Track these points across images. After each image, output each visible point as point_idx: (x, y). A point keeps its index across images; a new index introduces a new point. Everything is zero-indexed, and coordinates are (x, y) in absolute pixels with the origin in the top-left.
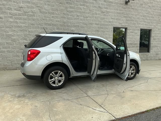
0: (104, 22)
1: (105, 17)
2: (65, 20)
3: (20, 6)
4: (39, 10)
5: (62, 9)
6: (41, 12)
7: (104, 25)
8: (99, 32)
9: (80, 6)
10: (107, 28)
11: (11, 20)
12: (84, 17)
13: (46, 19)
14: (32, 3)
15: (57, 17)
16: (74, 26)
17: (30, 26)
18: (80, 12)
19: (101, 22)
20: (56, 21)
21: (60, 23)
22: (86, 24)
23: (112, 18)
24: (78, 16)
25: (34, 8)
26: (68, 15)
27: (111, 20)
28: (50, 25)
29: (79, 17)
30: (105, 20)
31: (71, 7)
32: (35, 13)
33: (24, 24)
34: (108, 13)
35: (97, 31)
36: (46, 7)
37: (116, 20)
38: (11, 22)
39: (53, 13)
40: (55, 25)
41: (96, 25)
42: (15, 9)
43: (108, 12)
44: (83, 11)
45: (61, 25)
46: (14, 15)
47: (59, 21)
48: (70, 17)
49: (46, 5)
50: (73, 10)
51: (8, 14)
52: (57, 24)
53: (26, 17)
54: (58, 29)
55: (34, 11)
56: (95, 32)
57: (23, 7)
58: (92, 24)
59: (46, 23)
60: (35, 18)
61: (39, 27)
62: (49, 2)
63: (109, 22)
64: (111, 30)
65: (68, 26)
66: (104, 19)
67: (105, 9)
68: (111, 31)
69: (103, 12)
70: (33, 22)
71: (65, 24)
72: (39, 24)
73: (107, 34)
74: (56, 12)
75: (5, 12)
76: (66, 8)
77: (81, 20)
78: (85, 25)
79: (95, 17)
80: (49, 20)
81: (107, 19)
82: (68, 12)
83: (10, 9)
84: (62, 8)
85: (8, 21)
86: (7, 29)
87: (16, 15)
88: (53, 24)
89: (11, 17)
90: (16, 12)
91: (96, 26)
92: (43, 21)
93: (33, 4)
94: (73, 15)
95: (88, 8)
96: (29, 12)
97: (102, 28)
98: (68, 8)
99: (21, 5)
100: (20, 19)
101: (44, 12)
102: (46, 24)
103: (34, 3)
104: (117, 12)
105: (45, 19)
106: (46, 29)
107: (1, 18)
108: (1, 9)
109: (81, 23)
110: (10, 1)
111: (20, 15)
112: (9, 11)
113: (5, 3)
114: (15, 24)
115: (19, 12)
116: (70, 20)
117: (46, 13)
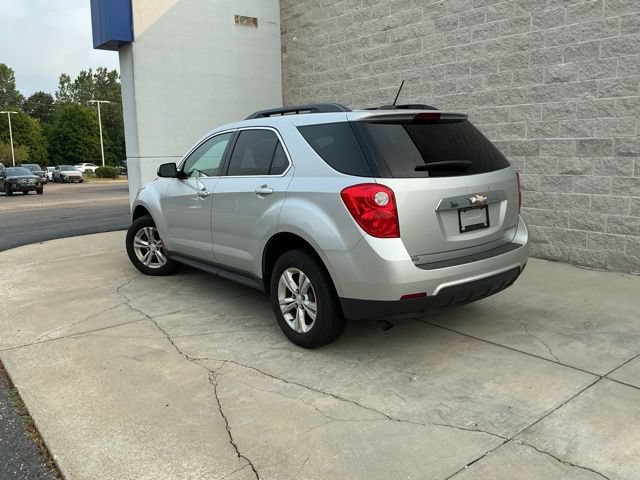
2: (525, 34)
3: (387, 25)
4: (435, 18)
6: (438, 26)
11: (366, 77)
13: (453, 49)
14: (415, 1)
15: (491, 29)
16: (569, 54)
17: (406, 89)
20: (489, 48)
21: (503, 54)
25: (418, 18)
26: (540, 2)
28: (464, 69)
32: (423, 35)
33: (394, 82)
38: (367, 83)
39: (479, 17)
40: (482, 67)
42: (378, 41)
45: (507, 63)
46: (372, 60)
47: (498, 46)
48: (548, 14)
51: (361, 60)
52: (492, 60)
53: (397, 57)
54: (492, 80)
55: (420, 27)
57: (392, 24)
59: (451, 65)
60: (421, 53)
61: (428, 86)
65: (537, 59)
70: (414, 72)
71: (527, 52)
72: (431, 75)
74: (491, 9)
75: (355, 56)
77: (614, 7)
80: (464, 49)
83: (364, 43)
85: (359, 82)
87: (377, 57)
88: (474, 66)
89: (366, 68)
90: (377, 46)
92: (444, 59)
93: (418, 3)
96: (405, 38)
99: (390, 18)
100: (383, 68)
101: (449, 23)
102: (451, 69)
105: (448, 50)
106: (450, 90)
107: (347, 76)
108: (348, 48)
109: (612, 25)
110: (365, 16)
111: (386, 57)
112: (362, 50)
113: (355, 26)
114: (373, 89)
115: (383, 45)
116: (552, 26)
117: (455, 24)
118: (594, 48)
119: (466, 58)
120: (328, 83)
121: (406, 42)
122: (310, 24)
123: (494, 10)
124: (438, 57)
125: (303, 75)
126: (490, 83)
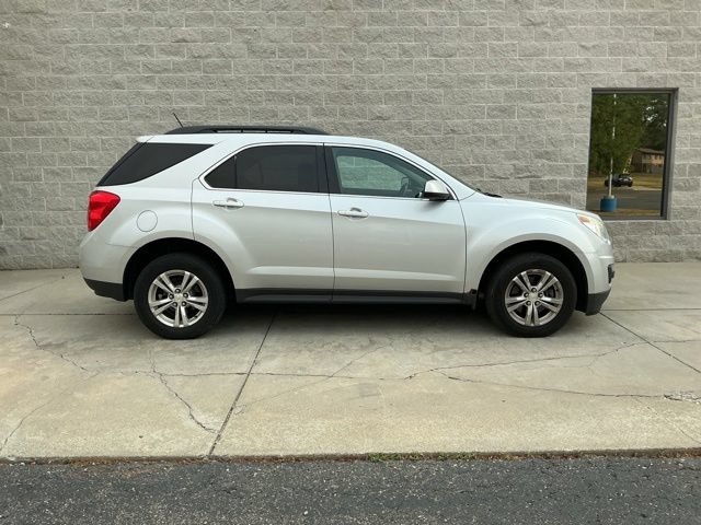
0: (538, 67)
1: (547, 44)
2: (348, 75)
3: (180, 37)
4: (247, 42)
5: (339, 29)
6: (252, 52)
7: (538, 81)
8: (511, 115)
9: (419, 10)
10: (557, 98)
11: (150, 89)
12: (435, 55)
13: (272, 77)
14: (220, 20)
15: (315, 65)
16: (389, 98)
17: (214, 109)
18: (418, 35)
19: (522, 70)
20: (313, 82)
21: (328, 90)
22: (443, 85)
23: (583, 47)
24: (405, 52)
25: (225, 38)
26: (362, 51)
27: (580, 57)
28: (287, 98)
29: (412, 56)
30: (543, 61)
31: (374, 19)
32: (233, 57)
33: (194, 100)
34: (561, 25)
35: (503, 110)
36: (271, 28)
37: (611, 54)
38: (150, 97)
39: (301, 52)
40: (307, 99)
41: (495, 83)
42: (163, 51)
43: (560, 22)
44: (432, 27)
45: (333, 99)
46: (158, 72)
47: (322, 82)
48: (369, 62)
49: (272, 21)
50: (386, 27)
51: (140, 70)
52: (317, 94)
53: (198, 74)
54: (318, 112)
55: (229, 48)
56: (494, 117)
57: (188, 38)
58: (473, 83)
59: (271, 93)
60: (232, 75)
61: (244, 110)
62: (284, 8)
63: (569, 65)
64: (577, 104)
65: (361, 99)
66: (538, 53)
67: (547, 9)
68: (581, 107)
69: (533, 24)
70: (224, 93)
71: (351, 92)
72: (248, 100)
73: (553, 125)
74: (313, 47)
75: (130, 64)
76: (355, 24)
77: (422, 67)
78: (442, 91)
79: (493, 51)
80: (285, 79)
81: (556, 54)
82: (360, 38)
83: (146, 50)
84: (335, 27)
85: (138, 94)
86: (139, 123)
87: (166, 70)
88: (298, 96)
89: (149, 80)
90: (164, 58)
91: (494, 88)
92: (261, 85)
93: (224, 23)
94: (386, 51)
95: (456, 12)
96: (207, 57)
97: (529, 97)
98: (363, 24)
99: (184, 31)
100: (180, 83)
101: (265, 52)
102: (271, 97)
103: (226, 21)
104: (614, 16)
105: (267, 77)
106: (273, 117)
107: (118, 85)
108: (118, 53)
109: (421, 80)
110: (146, 21)
111: (180, 71)
112: (142, 58)
113: (129, 29)
114: (164, 105)
115: (176, 59)
116: (373, 73)
117: (274, 53)
118: (408, 96)
119: (289, 88)
120: (83, 91)
121: (209, 60)
122: (41, 12)
123: (317, 49)
124: (255, 83)
125: (29, 74)
126: (316, 114)
